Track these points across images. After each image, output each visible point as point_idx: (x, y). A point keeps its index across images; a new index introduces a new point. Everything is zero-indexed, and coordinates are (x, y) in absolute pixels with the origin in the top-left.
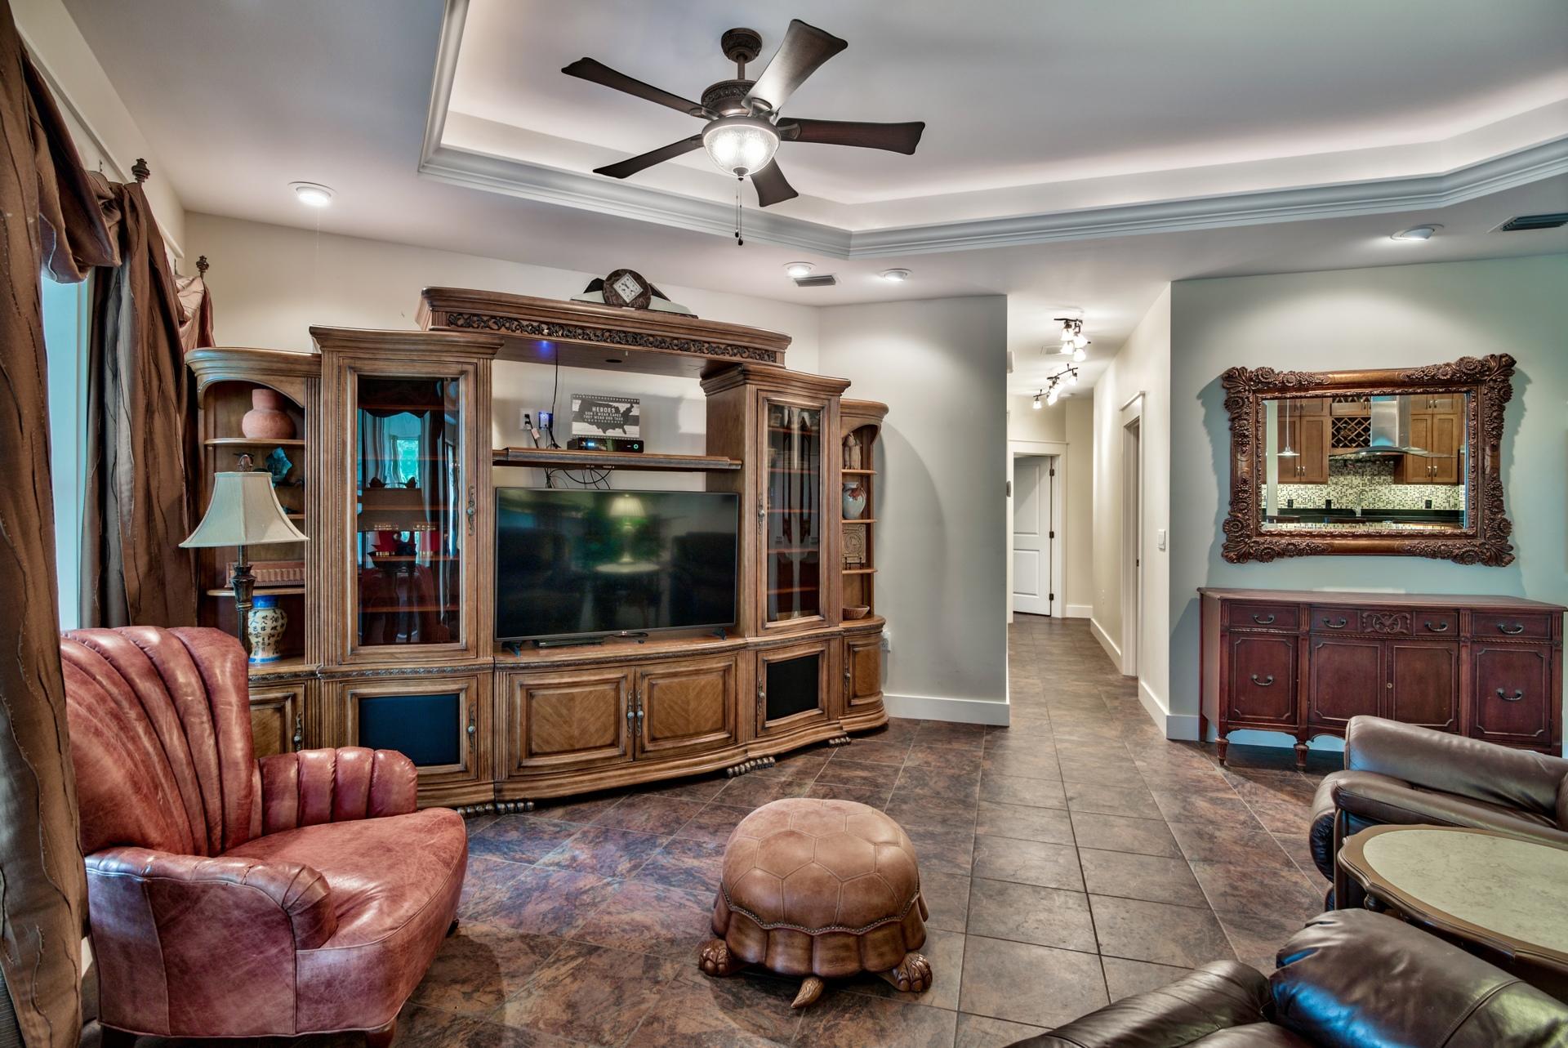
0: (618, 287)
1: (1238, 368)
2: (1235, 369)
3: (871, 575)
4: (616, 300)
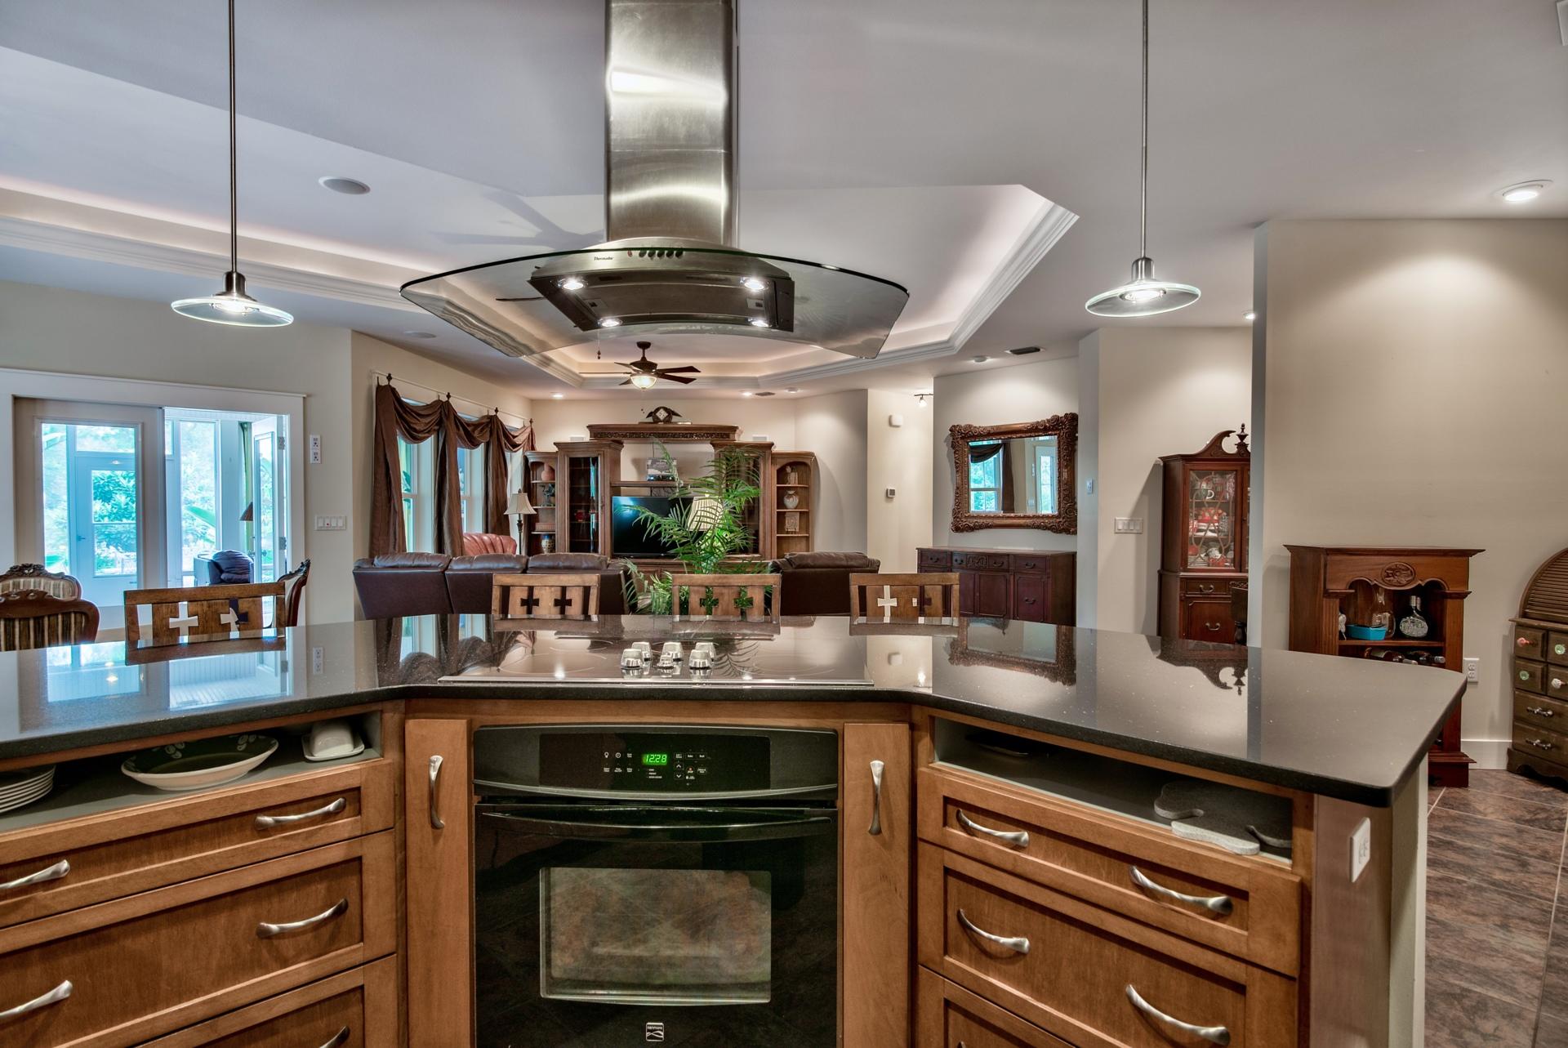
0: (658, 414)
1: (956, 424)
2: (954, 426)
3: (807, 538)
4: (657, 420)
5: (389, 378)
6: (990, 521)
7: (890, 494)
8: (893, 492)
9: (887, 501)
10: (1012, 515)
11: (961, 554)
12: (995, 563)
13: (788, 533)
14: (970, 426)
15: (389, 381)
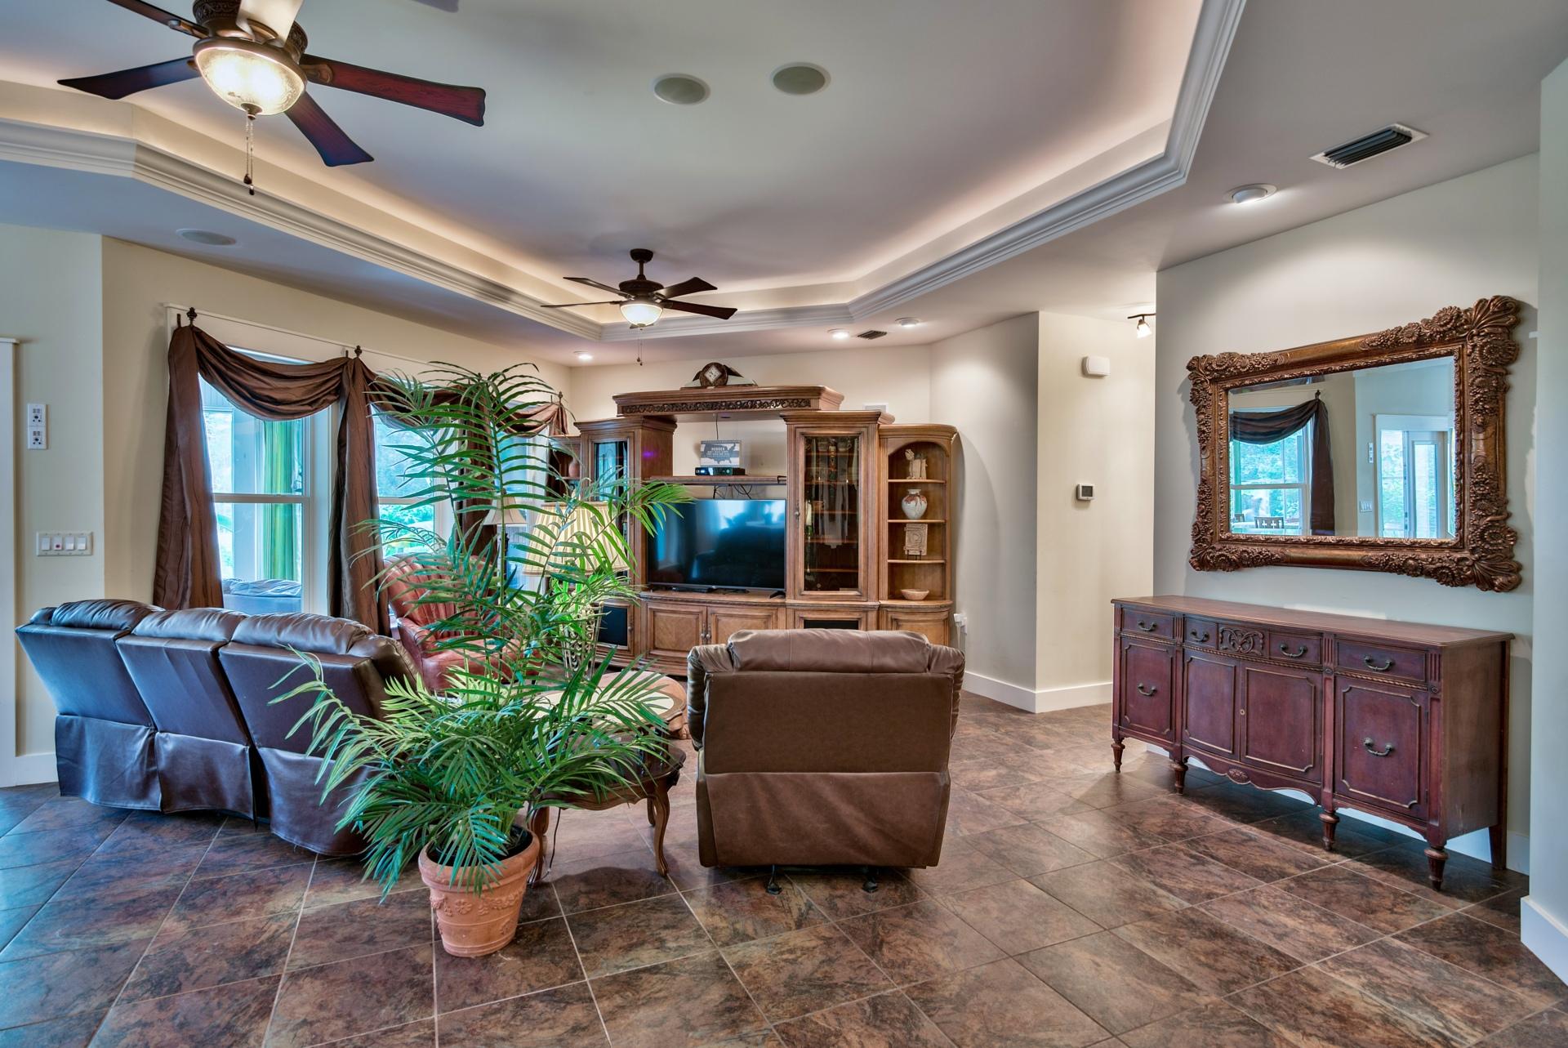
0: (707, 375)
1: (1201, 356)
2: (1196, 359)
3: (943, 565)
4: (706, 383)
5: (192, 314)
6: (1275, 551)
7: (1085, 494)
8: (1088, 491)
9: (1076, 507)
10: (1330, 539)
11: (1204, 620)
12: (1284, 649)
13: (909, 557)
14: (1231, 356)
15: (192, 320)
